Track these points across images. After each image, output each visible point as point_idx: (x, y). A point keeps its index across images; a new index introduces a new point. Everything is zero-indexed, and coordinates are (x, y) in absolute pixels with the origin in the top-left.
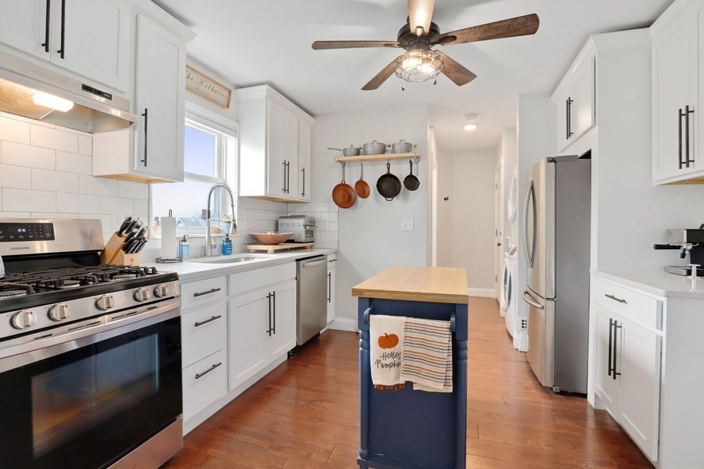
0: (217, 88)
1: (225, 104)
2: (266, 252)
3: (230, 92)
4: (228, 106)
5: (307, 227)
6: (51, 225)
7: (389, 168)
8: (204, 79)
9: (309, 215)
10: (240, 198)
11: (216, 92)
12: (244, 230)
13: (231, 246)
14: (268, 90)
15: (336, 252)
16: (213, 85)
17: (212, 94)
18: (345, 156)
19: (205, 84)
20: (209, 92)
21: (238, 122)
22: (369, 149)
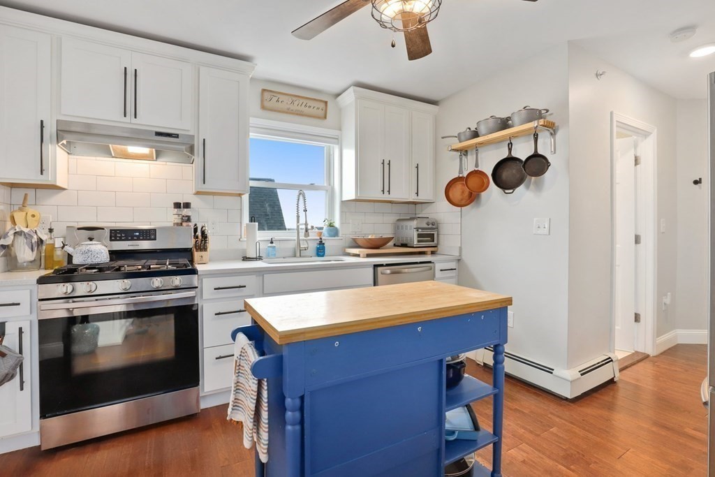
0: (310, 103)
1: (323, 115)
2: (358, 255)
3: (326, 103)
4: (325, 118)
5: (420, 230)
6: (155, 230)
7: (510, 150)
8: (294, 99)
9: (431, 216)
10: (343, 203)
11: (310, 107)
12: (347, 233)
13: (324, 248)
14: (354, 91)
15: (459, 260)
16: (305, 101)
17: (306, 110)
18: (460, 142)
19: (296, 103)
20: (302, 108)
21: (340, 130)
22: (482, 129)
